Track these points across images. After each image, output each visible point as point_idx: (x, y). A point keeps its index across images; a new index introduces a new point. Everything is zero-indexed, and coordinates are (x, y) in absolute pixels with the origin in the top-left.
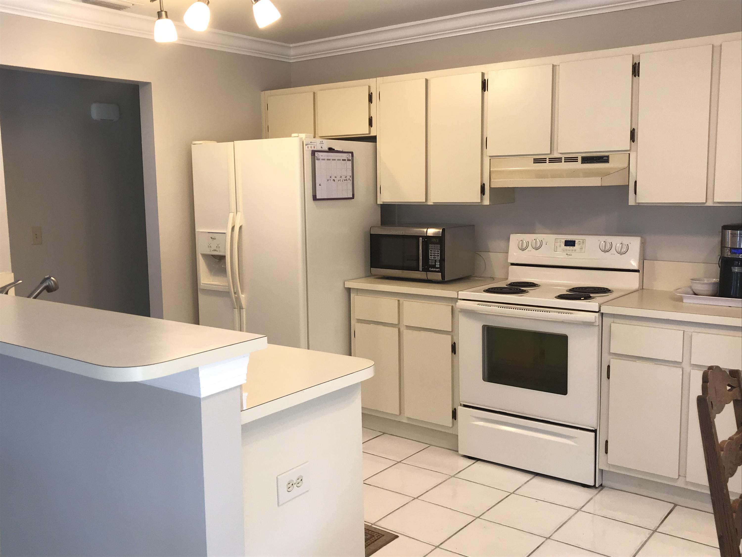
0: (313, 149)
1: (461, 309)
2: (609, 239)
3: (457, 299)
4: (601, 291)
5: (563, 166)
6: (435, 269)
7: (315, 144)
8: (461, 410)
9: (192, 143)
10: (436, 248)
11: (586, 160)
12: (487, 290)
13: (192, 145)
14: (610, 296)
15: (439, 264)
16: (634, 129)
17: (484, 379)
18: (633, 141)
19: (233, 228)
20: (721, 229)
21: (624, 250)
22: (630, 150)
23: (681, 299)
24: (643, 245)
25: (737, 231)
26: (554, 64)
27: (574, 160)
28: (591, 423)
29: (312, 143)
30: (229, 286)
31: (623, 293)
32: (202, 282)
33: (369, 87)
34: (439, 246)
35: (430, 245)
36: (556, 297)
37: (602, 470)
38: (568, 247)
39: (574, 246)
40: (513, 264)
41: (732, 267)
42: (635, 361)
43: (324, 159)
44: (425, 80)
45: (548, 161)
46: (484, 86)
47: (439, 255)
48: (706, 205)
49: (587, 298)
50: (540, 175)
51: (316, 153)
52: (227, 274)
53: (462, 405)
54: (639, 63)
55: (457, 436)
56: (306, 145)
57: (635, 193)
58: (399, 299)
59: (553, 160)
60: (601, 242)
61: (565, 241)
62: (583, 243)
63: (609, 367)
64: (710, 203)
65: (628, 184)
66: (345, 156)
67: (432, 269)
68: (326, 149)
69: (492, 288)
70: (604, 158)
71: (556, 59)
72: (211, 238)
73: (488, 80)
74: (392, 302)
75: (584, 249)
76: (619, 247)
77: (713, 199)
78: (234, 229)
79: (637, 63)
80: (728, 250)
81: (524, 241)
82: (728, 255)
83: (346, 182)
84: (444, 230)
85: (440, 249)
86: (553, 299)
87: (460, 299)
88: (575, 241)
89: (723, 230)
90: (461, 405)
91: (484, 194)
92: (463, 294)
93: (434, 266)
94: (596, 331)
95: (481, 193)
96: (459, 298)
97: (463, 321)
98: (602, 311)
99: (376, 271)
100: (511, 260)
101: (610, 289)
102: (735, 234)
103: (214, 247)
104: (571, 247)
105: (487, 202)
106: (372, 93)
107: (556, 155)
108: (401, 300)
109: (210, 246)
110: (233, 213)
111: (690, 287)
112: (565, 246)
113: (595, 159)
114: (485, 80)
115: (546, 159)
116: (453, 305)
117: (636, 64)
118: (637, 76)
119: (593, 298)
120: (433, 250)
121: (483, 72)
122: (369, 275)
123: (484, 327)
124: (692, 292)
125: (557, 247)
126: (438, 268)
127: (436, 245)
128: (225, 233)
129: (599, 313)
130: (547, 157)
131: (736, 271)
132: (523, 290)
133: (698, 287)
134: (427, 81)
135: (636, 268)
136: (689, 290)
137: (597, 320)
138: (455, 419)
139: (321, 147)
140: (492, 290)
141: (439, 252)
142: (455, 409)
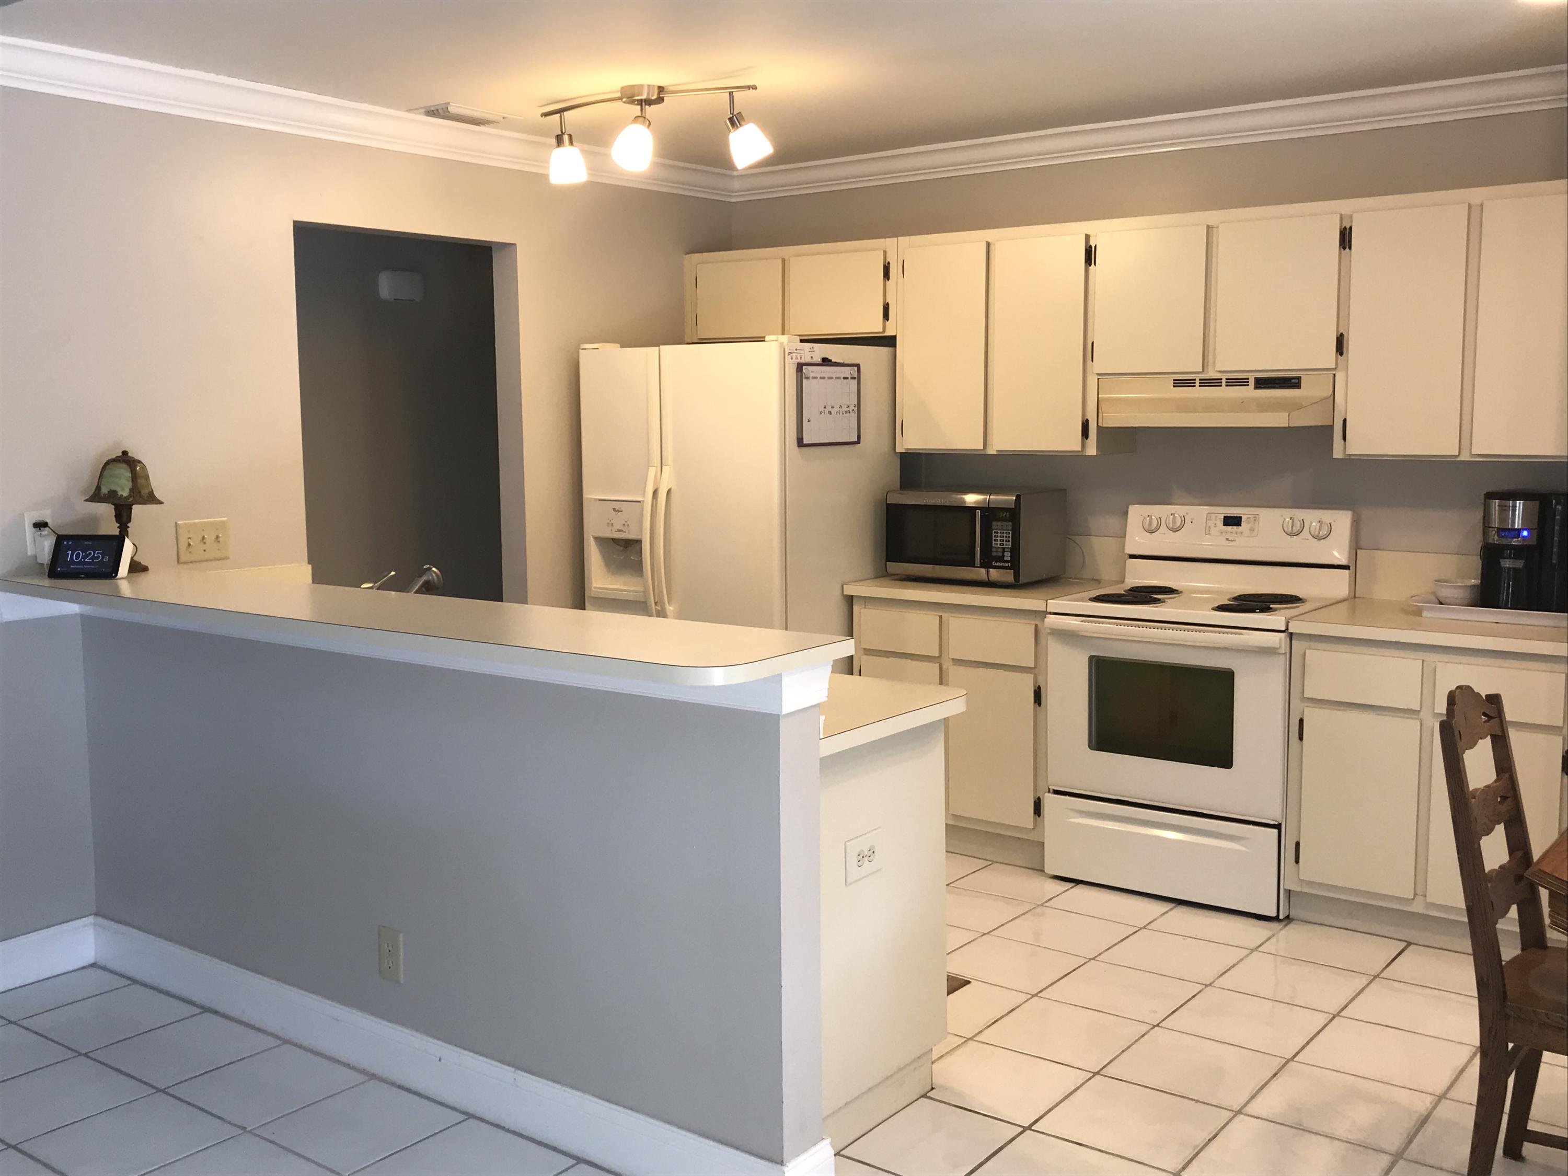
0: (799, 360)
1: (1051, 629)
2: (1300, 514)
3: (1045, 613)
4: (1286, 599)
5: (1224, 392)
6: (1002, 564)
7: (802, 352)
8: (1050, 801)
9: (580, 346)
10: (1005, 528)
11: (1263, 383)
12: (1094, 598)
13: (580, 350)
14: (1303, 608)
15: (1009, 554)
16: (1342, 335)
17: (1091, 747)
18: (1341, 354)
19: (655, 493)
20: (1482, 498)
21: (1324, 532)
22: (1336, 368)
23: (1418, 612)
24: (1356, 526)
25: (1508, 502)
26: (1210, 224)
27: (1243, 382)
28: (1273, 814)
29: (797, 351)
30: (645, 592)
31: (1323, 604)
32: (594, 585)
33: (885, 253)
34: (1011, 523)
35: (994, 523)
36: (1213, 609)
37: (1290, 890)
38: (1230, 527)
39: (1240, 525)
40: (1133, 557)
41: (1501, 560)
42: (1345, 710)
43: (816, 378)
44: (985, 243)
45: (1197, 384)
46: (1090, 256)
47: (1010, 539)
48: (1458, 459)
49: (1266, 609)
50: (1184, 407)
51: (804, 367)
52: (644, 570)
53: (1051, 791)
54: (1351, 228)
55: (1044, 843)
56: (790, 353)
57: (1344, 438)
58: (940, 614)
59: (1206, 383)
60: (1285, 519)
61: (1225, 517)
62: (1255, 520)
63: (1301, 721)
64: (1465, 457)
65: (1332, 424)
66: (846, 371)
67: (998, 564)
68: (819, 360)
69: (1104, 595)
70: (1293, 381)
71: (1212, 217)
72: (614, 509)
73: (1095, 247)
74: (930, 620)
75: (1256, 530)
76: (1316, 529)
77: (1471, 449)
78: (657, 494)
79: (1348, 227)
80: (1494, 532)
81: (1153, 517)
82: (1494, 539)
83: (848, 414)
84: (1018, 497)
85: (1012, 530)
86: (1209, 611)
87: (1050, 613)
88: (1241, 517)
89: (1487, 500)
90: (1049, 792)
91: (1087, 437)
92: (1055, 604)
93: (1001, 559)
94: (1281, 661)
95: (1083, 435)
96: (1048, 611)
97: (1055, 651)
98: (1290, 631)
99: (893, 567)
100: (1130, 550)
101: (1301, 597)
102: (1506, 506)
103: (618, 526)
104: (1235, 527)
105: (1092, 450)
106: (889, 263)
107: (1212, 374)
108: (945, 616)
109: (611, 523)
110: (655, 468)
111: (1434, 593)
112: (1224, 525)
113: (1277, 382)
114: (1091, 247)
115: (1195, 380)
116: (1037, 623)
117: (1345, 228)
118: (1347, 250)
119: (1275, 610)
120: (999, 531)
121: (1088, 233)
122: (882, 574)
123: (1091, 658)
124: (1437, 601)
125: (1209, 527)
126: (1007, 562)
127: (1004, 523)
128: (639, 502)
129: (1286, 633)
130: (1197, 377)
131: (1508, 566)
132: (1156, 598)
133: (1446, 592)
134: (988, 245)
135: (1344, 561)
136: (1434, 598)
137: (1283, 645)
138: (1039, 816)
139: (812, 357)
140: (1103, 598)
141: (1010, 535)
142: (1039, 799)
